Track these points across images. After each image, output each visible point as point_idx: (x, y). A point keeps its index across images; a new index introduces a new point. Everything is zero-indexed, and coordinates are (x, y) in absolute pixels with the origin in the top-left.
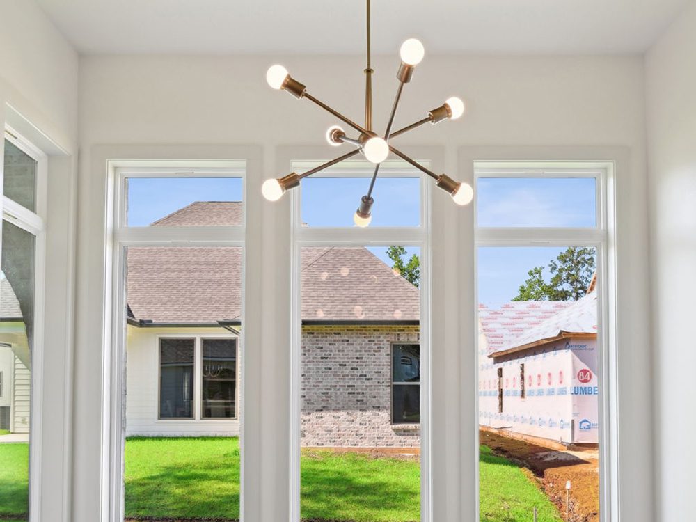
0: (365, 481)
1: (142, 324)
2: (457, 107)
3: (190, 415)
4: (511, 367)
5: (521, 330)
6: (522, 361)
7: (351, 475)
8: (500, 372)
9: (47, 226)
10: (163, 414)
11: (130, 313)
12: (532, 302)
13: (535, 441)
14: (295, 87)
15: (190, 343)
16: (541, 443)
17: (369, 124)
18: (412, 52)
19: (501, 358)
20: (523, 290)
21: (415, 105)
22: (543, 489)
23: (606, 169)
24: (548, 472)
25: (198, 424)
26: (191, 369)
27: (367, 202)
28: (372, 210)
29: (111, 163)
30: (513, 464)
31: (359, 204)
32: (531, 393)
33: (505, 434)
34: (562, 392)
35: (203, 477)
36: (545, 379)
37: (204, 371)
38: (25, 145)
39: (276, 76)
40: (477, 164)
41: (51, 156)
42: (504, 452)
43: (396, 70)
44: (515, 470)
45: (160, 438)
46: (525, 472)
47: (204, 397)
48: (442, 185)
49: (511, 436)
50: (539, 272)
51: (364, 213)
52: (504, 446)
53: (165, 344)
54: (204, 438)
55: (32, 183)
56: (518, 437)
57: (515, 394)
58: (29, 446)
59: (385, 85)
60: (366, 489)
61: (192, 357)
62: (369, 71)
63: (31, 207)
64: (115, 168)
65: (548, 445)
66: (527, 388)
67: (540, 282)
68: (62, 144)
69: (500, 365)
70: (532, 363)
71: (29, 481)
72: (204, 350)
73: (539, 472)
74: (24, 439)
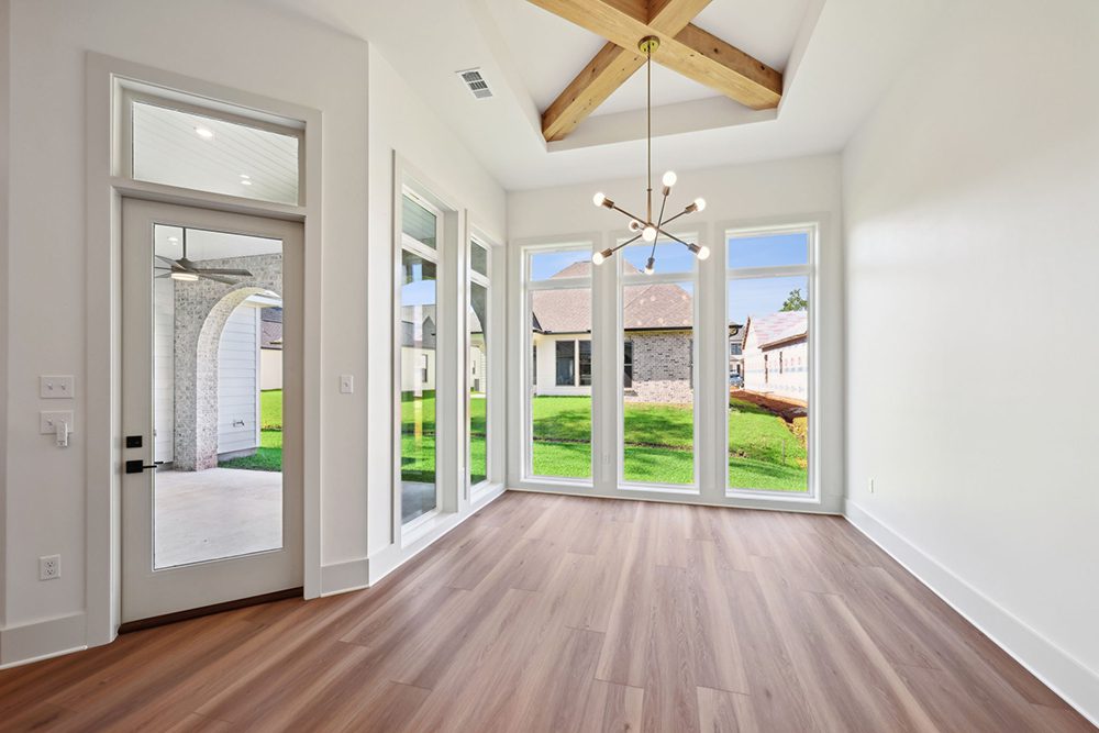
0: (675, 422)
1: (546, 333)
2: (701, 204)
3: (573, 384)
4: (774, 354)
5: (781, 330)
6: (781, 350)
7: (667, 418)
8: (766, 357)
9: (492, 283)
10: (559, 383)
11: (536, 323)
12: (792, 312)
13: (788, 401)
14: (609, 204)
15: (572, 343)
16: (793, 402)
17: (650, 219)
18: (669, 179)
19: (767, 348)
20: (786, 304)
21: (675, 205)
22: (791, 431)
23: (814, 227)
24: (796, 420)
25: (577, 389)
26: (573, 358)
27: (651, 261)
28: (654, 264)
29: (523, 248)
30: (772, 414)
31: (647, 263)
32: (787, 370)
33: (769, 397)
34: (800, 369)
35: (581, 418)
36: (796, 362)
37: (581, 359)
38: (481, 243)
39: (599, 199)
40: (727, 232)
41: (494, 247)
42: (766, 407)
43: (661, 190)
44: (773, 418)
45: (557, 397)
46: (780, 419)
47: (580, 374)
48: (690, 248)
49: (773, 398)
50: (797, 292)
51: (650, 266)
52: (767, 404)
53: (559, 345)
54: (581, 397)
55: (484, 261)
56: (778, 399)
57: (776, 371)
58: (486, 399)
59: (657, 196)
60: (678, 427)
61: (573, 351)
62: (649, 190)
63: (484, 273)
64: (525, 251)
65: (797, 403)
66: (784, 367)
67: (798, 299)
68: (499, 241)
69: (766, 353)
70: (786, 350)
71: (486, 418)
72: (580, 347)
73: (789, 420)
74: (484, 396)
